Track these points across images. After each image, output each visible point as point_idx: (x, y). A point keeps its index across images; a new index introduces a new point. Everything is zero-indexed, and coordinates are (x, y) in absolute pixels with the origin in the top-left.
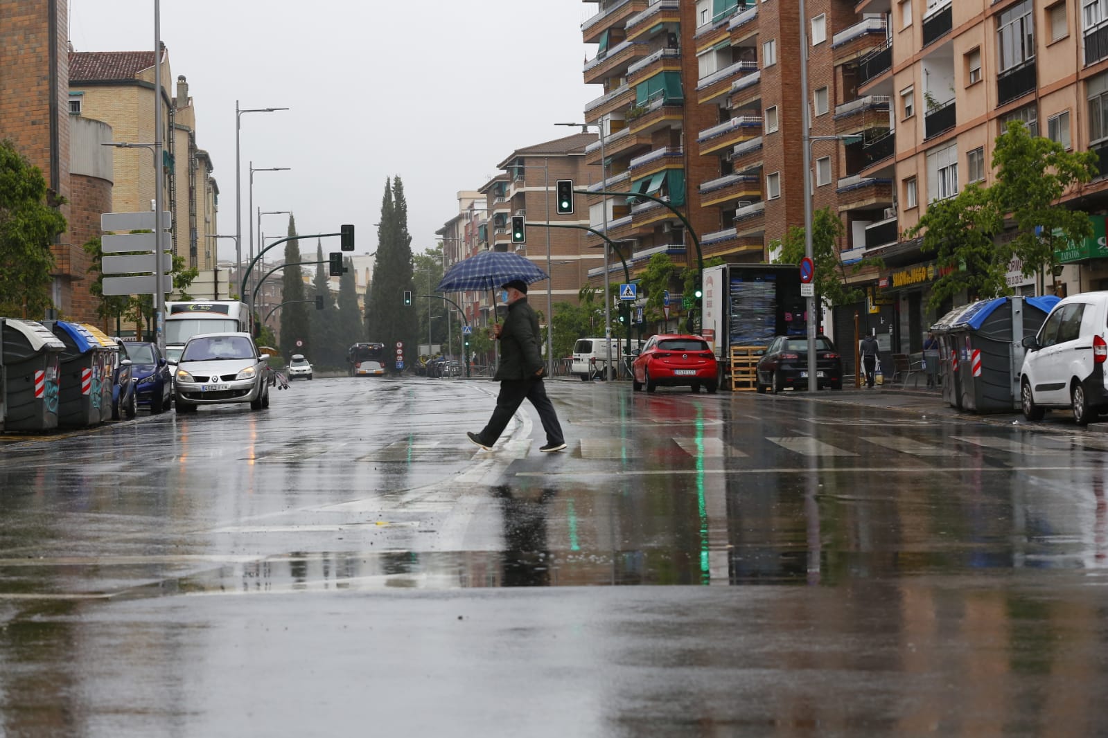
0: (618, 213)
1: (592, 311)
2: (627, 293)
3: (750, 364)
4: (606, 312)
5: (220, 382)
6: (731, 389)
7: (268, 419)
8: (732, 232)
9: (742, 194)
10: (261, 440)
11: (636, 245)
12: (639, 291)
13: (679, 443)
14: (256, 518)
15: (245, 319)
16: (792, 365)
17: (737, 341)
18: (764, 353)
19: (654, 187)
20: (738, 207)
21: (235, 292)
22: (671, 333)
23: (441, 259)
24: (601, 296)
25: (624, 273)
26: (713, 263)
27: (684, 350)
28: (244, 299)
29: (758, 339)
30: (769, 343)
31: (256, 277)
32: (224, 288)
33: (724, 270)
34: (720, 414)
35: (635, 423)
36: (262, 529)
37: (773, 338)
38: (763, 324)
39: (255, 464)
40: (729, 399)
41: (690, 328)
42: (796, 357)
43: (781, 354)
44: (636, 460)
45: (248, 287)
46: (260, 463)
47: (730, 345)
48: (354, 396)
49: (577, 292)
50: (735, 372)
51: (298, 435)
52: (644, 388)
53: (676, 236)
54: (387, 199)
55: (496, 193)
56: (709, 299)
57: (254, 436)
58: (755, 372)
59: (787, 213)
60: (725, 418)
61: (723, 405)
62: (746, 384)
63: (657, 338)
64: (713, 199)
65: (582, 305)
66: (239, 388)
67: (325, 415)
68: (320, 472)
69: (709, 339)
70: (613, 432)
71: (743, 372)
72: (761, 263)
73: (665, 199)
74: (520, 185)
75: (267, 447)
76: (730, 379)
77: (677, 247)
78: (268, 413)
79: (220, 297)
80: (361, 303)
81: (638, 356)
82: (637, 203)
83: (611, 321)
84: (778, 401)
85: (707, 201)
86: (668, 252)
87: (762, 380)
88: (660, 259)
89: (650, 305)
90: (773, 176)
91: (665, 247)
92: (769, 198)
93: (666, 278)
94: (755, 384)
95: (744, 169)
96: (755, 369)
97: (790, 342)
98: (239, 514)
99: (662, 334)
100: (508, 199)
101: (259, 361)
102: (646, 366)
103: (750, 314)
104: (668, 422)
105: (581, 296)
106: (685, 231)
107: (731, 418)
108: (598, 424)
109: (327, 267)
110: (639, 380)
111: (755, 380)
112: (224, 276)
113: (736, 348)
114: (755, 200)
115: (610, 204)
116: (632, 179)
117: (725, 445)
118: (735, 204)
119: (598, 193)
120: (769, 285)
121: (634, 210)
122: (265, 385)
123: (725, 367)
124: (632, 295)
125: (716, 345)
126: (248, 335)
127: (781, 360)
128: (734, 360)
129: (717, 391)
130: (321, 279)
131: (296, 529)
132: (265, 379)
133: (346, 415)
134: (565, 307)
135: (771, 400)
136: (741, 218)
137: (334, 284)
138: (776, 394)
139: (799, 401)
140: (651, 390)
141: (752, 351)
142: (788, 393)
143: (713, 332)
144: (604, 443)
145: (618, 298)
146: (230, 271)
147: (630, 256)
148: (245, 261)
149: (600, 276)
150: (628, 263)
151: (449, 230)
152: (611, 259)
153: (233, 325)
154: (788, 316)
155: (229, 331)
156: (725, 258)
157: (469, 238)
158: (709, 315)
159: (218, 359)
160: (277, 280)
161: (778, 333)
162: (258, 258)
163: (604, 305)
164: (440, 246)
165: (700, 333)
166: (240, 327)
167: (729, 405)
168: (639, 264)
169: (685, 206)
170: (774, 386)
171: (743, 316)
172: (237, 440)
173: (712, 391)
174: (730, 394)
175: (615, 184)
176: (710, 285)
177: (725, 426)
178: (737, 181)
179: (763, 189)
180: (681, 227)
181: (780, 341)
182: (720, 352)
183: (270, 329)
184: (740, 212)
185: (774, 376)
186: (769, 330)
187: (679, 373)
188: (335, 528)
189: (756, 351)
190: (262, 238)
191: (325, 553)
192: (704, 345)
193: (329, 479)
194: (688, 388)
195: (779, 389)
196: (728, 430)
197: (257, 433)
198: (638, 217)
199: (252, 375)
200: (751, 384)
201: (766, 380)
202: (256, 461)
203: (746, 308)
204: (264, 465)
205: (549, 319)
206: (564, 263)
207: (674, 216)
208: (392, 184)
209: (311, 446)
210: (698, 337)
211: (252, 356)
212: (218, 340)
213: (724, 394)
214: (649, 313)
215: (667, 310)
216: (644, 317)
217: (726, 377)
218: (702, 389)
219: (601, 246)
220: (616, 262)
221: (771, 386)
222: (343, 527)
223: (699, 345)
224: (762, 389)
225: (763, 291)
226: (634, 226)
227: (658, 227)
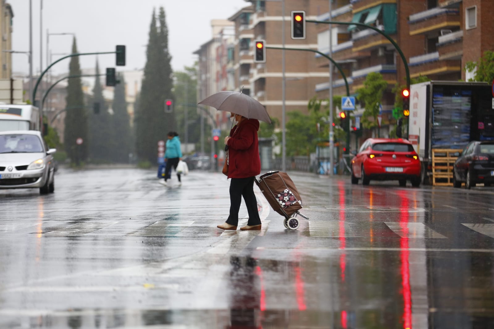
0: (342, 38)
1: (318, 119)
2: (348, 103)
3: (448, 164)
4: (330, 119)
5: (15, 171)
6: (432, 184)
7: (54, 201)
8: (435, 55)
9: (444, 24)
10: (48, 217)
11: (355, 65)
12: (357, 102)
13: (389, 227)
14: (40, 280)
15: (36, 120)
16: (483, 165)
17: (438, 144)
18: (460, 155)
19: (372, 18)
20: (440, 35)
21: (27, 98)
22: (383, 138)
23: (196, 74)
24: (326, 107)
25: (345, 88)
26: (419, 80)
27: (393, 151)
28: (34, 103)
29: (455, 144)
30: (465, 147)
31: (45, 87)
32: (18, 95)
33: (428, 87)
34: (422, 204)
35: (353, 209)
36: (50, 289)
37: (467, 143)
38: (460, 131)
39: (43, 236)
40: (431, 192)
41: (399, 133)
42: (487, 158)
43: (474, 156)
44: (353, 239)
45: (38, 94)
46: (46, 237)
47: (432, 148)
48: (124, 184)
49: (305, 103)
50: (436, 170)
51: (79, 215)
52: (360, 182)
53: (388, 58)
54: (153, 25)
55: (242, 21)
56: (415, 110)
57: (42, 215)
58: (453, 171)
59: (482, 41)
60: (426, 206)
61: (425, 196)
62: (445, 180)
63: (371, 141)
64: (420, 28)
65: (311, 113)
66: (30, 176)
67: (100, 199)
68: (95, 244)
69: (414, 143)
70: (335, 216)
71: (442, 171)
72: (459, 81)
73: (380, 28)
74: (261, 15)
75: (53, 224)
76: (431, 176)
77: (389, 67)
78: (53, 197)
79: (14, 102)
80: (131, 109)
81: (356, 155)
82: (357, 31)
83: (334, 127)
84: (471, 194)
85: (415, 29)
86: (382, 72)
87: (458, 177)
88: (374, 77)
89: (367, 114)
90: (471, 10)
91: (379, 68)
92: (467, 27)
93: (380, 93)
94: (451, 181)
95: (446, 3)
96: (452, 168)
97: (482, 146)
98: (27, 277)
99: (375, 138)
100: (251, 26)
101: (47, 154)
102: (362, 164)
103: (448, 123)
104: (380, 209)
105: (310, 106)
106: (396, 54)
107: (431, 206)
108: (323, 210)
109: (103, 79)
110: (357, 175)
111: (452, 177)
112: (18, 85)
113: (437, 150)
114: (455, 29)
115: (335, 31)
116: (354, 11)
117: (426, 228)
118: (438, 32)
119: (326, 22)
120: (466, 99)
121: (355, 37)
122: (51, 174)
123: (428, 166)
124: (351, 106)
125: (420, 148)
126: (38, 133)
127: (474, 161)
128: (434, 160)
129: (421, 185)
130: (98, 89)
131: (77, 289)
132: (52, 170)
133: (117, 199)
134: (296, 115)
135: (465, 194)
136: (443, 45)
137: (109, 94)
138: (469, 188)
139: (489, 195)
140: (366, 183)
141: (450, 153)
142: (479, 188)
143: (418, 137)
144: (329, 226)
145: (340, 108)
146: (23, 81)
147: (350, 75)
148: (36, 73)
149: (325, 91)
150: (349, 80)
151: (203, 51)
152: (335, 76)
153: (26, 125)
154: (481, 125)
155: (22, 129)
156: (429, 77)
157: (219, 58)
158: (415, 123)
159: (13, 152)
160: (62, 90)
161: (472, 139)
162: (46, 71)
163: (328, 114)
164: (196, 63)
165: (407, 137)
166: (32, 126)
167: (430, 197)
168: (357, 81)
169: (396, 33)
170: (468, 183)
171: (443, 125)
172: (28, 218)
173: (416, 185)
174: (431, 188)
175: (339, 15)
176: (416, 98)
177: (426, 214)
178: (441, 14)
179: (462, 20)
180: (393, 51)
181: (474, 145)
182: (423, 154)
183: (55, 129)
184: (443, 39)
185: (468, 175)
186: (465, 136)
187: (389, 170)
188: (110, 289)
189: (453, 153)
190: (50, 55)
191: (97, 309)
192: (410, 147)
193: (102, 250)
194: (397, 182)
195: (473, 185)
196: (429, 216)
197: (45, 213)
198: (358, 42)
199: (41, 166)
200: (449, 180)
201: (461, 176)
202: (44, 235)
203: (446, 117)
204: (48, 239)
205: (283, 124)
206: (296, 80)
207: (387, 42)
208: (158, 13)
209: (89, 223)
210: (406, 141)
211: (41, 150)
212: (13, 136)
213: (426, 188)
214: (365, 121)
215: (380, 119)
216: (361, 124)
217: (428, 174)
218: (408, 184)
219: (327, 66)
220: (339, 78)
221: (466, 183)
222: (117, 288)
223: (406, 147)
224: (458, 185)
225: (460, 104)
226: (354, 50)
227: (374, 51)
